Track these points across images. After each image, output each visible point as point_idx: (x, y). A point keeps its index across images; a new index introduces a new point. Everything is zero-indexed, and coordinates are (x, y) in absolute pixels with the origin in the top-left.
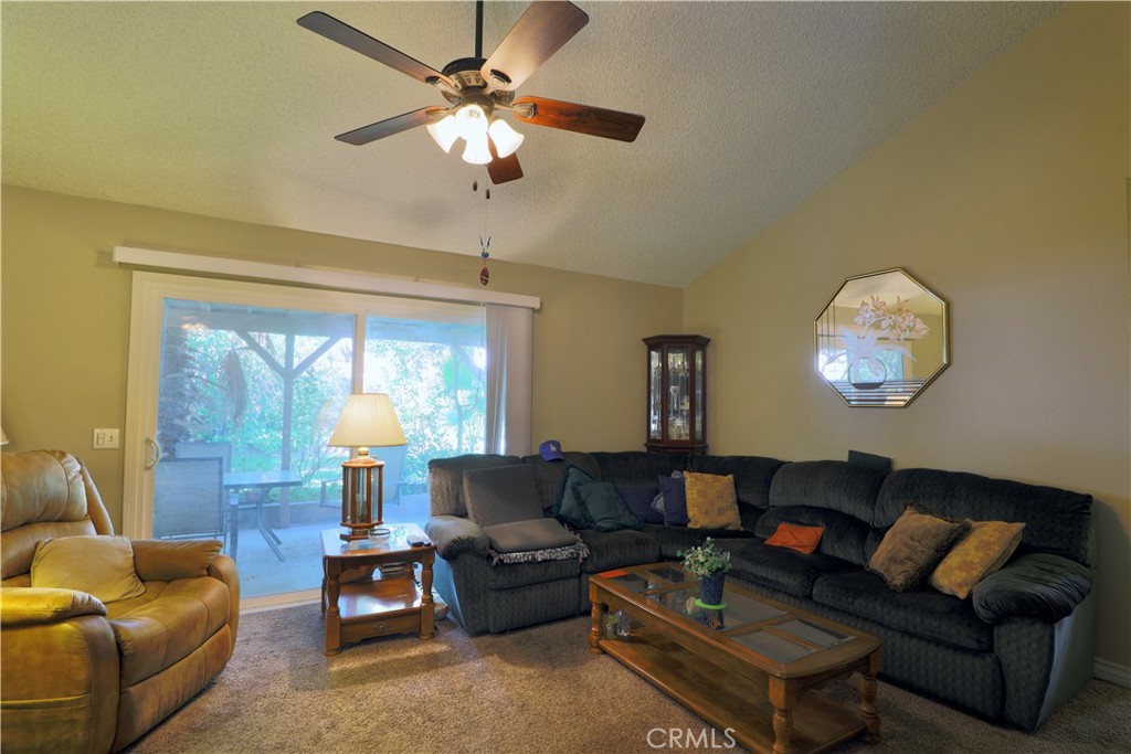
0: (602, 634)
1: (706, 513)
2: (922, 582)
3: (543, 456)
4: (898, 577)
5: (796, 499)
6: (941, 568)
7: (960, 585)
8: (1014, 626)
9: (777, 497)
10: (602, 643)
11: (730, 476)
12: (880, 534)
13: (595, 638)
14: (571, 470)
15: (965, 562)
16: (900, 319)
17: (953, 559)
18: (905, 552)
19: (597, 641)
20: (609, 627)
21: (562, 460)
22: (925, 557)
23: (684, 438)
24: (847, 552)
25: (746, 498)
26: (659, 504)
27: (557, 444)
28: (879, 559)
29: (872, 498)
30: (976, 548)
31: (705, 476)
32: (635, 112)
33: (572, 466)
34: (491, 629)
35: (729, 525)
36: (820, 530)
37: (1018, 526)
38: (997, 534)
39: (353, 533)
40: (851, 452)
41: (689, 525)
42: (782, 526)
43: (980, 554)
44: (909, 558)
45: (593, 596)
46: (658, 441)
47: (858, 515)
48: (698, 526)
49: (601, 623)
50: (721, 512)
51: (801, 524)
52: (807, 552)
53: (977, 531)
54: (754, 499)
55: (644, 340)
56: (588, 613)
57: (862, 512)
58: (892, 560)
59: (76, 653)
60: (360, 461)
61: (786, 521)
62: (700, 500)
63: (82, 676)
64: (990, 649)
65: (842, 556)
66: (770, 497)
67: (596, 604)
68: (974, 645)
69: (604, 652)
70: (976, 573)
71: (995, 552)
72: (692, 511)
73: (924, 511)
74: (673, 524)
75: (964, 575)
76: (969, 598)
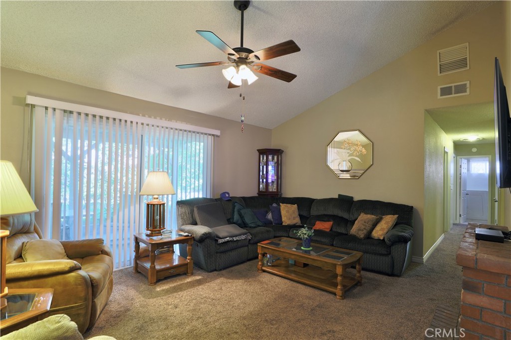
0: (263, 265)
1: (289, 219)
2: (369, 236)
3: (223, 199)
4: (361, 235)
5: (322, 212)
6: (374, 231)
7: (381, 235)
8: (397, 246)
9: (314, 212)
10: (264, 268)
11: (296, 205)
12: (353, 223)
13: (260, 267)
14: (236, 204)
15: (382, 228)
16: (357, 148)
17: (378, 228)
18: (363, 227)
19: (261, 268)
20: (265, 262)
21: (232, 200)
22: (369, 228)
23: (274, 190)
24: (342, 230)
25: (302, 213)
26: (270, 216)
27: (228, 194)
28: (354, 230)
29: (349, 211)
30: (385, 224)
31: (288, 205)
32: (294, 74)
33: (236, 202)
34: (217, 269)
35: (296, 223)
36: (331, 223)
37: (396, 216)
38: (390, 219)
39: (152, 234)
40: (339, 195)
41: (283, 224)
42: (317, 222)
43: (386, 225)
44: (364, 229)
45: (259, 251)
46: (264, 192)
47: (344, 217)
48: (286, 224)
49: (262, 260)
50: (294, 218)
51: (324, 221)
52: (328, 230)
53: (384, 219)
54: (305, 214)
55: (257, 150)
56: (257, 258)
57: (345, 215)
58: (359, 230)
59: (80, 285)
60: (155, 202)
61: (319, 220)
62: (287, 214)
63: (82, 294)
64: (390, 254)
65: (339, 231)
66: (311, 212)
67: (261, 254)
68: (386, 253)
69: (264, 271)
70: (385, 231)
71: (391, 224)
72: (284, 219)
73: (366, 213)
74: (276, 224)
75: (382, 232)
76: (384, 239)
